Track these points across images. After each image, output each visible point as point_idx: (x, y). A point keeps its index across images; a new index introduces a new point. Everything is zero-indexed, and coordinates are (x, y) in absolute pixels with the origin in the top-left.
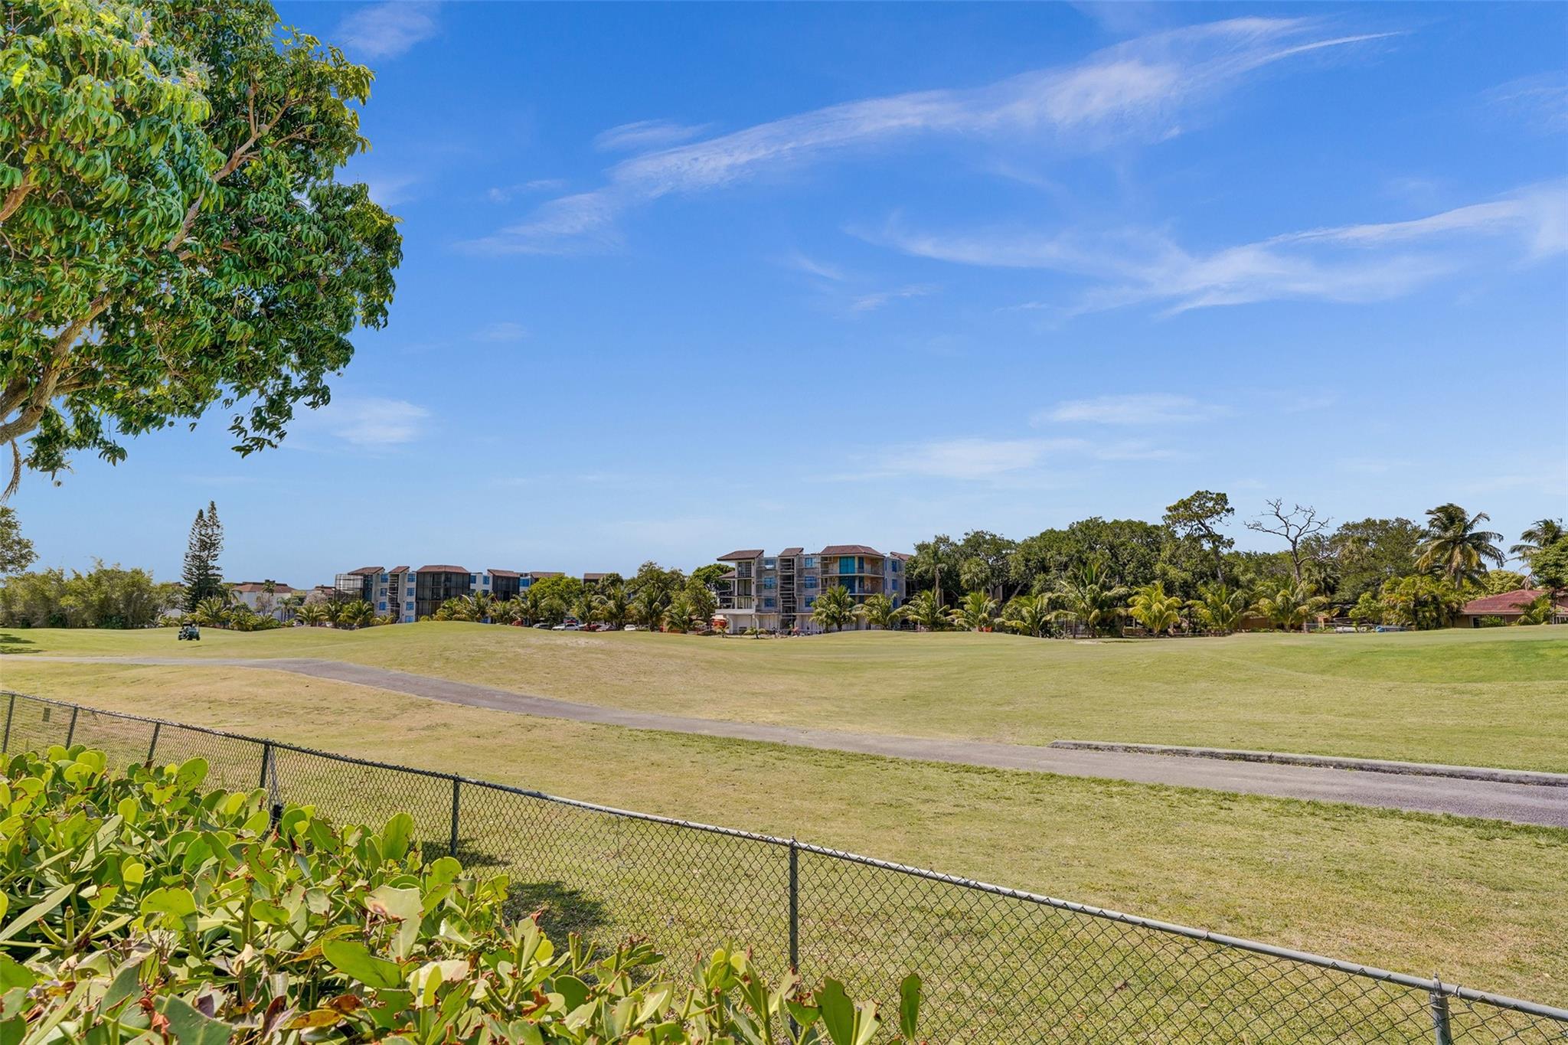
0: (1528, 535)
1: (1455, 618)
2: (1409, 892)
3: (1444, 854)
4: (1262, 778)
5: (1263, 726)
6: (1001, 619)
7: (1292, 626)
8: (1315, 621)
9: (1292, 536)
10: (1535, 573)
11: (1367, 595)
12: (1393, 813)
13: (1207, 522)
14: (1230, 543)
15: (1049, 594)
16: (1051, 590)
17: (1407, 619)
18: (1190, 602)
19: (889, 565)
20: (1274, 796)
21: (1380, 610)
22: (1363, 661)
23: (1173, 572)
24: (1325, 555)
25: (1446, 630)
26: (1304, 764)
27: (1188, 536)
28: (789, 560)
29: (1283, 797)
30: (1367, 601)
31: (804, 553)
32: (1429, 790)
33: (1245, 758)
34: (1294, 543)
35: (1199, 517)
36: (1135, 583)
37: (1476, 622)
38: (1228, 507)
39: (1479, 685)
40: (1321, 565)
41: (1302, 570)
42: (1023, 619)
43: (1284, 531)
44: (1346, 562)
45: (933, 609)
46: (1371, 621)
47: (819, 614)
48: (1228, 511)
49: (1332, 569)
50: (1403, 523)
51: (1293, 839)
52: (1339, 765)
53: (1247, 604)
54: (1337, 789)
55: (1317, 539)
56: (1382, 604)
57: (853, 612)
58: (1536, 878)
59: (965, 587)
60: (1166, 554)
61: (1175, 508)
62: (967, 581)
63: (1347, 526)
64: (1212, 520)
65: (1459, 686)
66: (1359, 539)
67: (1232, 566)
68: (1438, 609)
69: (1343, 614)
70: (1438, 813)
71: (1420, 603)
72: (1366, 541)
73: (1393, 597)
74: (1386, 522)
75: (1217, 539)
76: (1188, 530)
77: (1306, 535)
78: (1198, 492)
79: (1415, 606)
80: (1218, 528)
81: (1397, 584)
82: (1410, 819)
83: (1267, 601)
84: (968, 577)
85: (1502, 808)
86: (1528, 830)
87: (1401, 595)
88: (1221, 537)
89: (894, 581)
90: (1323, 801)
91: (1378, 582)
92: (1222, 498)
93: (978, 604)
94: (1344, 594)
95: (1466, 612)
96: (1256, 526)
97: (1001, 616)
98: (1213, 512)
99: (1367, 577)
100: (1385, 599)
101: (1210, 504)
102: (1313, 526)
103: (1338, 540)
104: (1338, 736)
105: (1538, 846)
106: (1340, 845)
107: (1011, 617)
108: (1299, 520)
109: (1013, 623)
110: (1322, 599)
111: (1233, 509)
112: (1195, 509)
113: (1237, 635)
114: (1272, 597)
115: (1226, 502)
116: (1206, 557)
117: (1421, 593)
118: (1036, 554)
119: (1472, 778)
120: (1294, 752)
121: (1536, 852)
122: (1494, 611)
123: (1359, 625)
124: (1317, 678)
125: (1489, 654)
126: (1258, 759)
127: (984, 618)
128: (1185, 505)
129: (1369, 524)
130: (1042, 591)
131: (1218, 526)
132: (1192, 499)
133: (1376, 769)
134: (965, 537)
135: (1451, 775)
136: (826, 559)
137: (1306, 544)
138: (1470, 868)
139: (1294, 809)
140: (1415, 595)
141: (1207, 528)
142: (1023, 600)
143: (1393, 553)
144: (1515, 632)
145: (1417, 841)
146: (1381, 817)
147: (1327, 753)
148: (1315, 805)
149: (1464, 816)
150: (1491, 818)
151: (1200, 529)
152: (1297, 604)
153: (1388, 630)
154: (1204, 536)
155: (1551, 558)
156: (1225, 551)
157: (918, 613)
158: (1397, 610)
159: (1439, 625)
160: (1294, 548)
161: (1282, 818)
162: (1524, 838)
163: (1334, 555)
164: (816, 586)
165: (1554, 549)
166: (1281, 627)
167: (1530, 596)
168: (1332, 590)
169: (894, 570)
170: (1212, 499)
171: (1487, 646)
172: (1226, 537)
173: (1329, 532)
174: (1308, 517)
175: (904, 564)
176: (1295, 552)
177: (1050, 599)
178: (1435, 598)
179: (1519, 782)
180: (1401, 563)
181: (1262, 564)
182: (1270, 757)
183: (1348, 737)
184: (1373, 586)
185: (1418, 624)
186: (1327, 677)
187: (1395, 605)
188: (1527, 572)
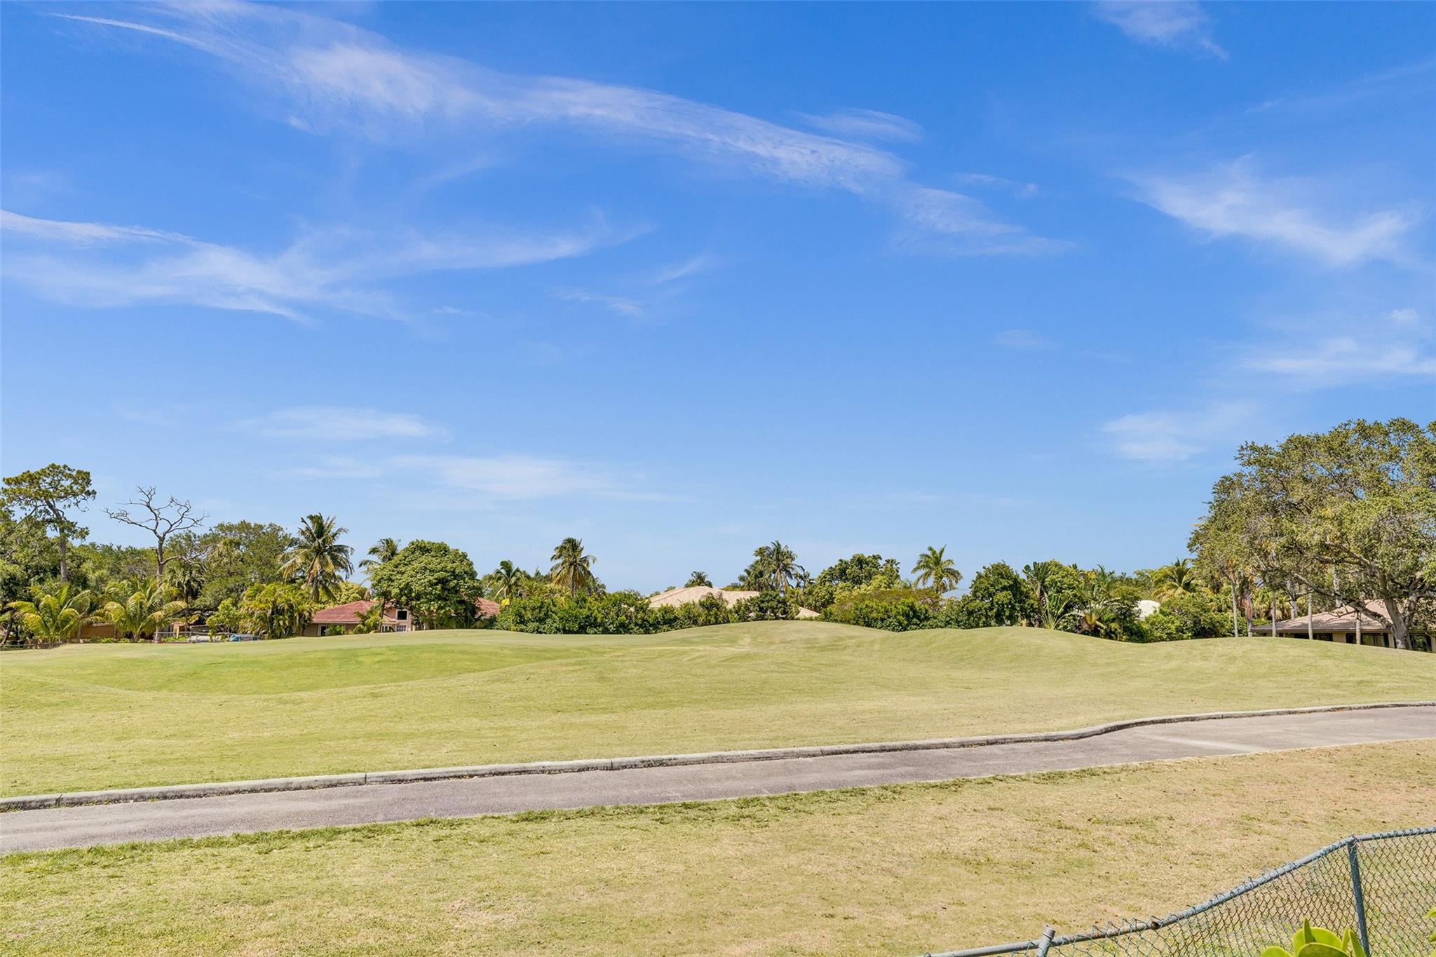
0: (374, 551)
1: (307, 627)
2: (172, 933)
3: (222, 879)
4: (39, 829)
5: (62, 761)
7: (143, 635)
8: (170, 629)
9: (160, 532)
10: (374, 586)
11: (227, 602)
12: (183, 844)
13: (59, 505)
14: (84, 533)
17: (262, 628)
18: (12, 604)
20: (48, 851)
21: (238, 618)
22: (205, 673)
24: (193, 556)
25: (298, 638)
26: (100, 802)
27: (28, 519)
29: (57, 850)
30: (227, 608)
32: (227, 810)
33: (24, 806)
34: (162, 540)
35: (46, 495)
37: (323, 630)
38: (90, 489)
39: (303, 694)
40: (186, 567)
41: (166, 571)
43: (152, 525)
44: (214, 565)
46: (228, 629)
48: (88, 493)
49: (199, 572)
50: (275, 529)
51: (55, 902)
52: (142, 798)
53: (93, 607)
54: (132, 827)
55: (188, 538)
56: (242, 611)
58: (295, 883)
61: (17, 481)
63: (221, 527)
64: (66, 502)
65: (285, 696)
66: (231, 542)
67: (82, 560)
68: (292, 617)
69: (200, 622)
70: (228, 834)
71: (277, 611)
72: (238, 544)
73: (251, 605)
74: (261, 527)
75: (67, 528)
76: (29, 510)
77: (176, 532)
78: (53, 466)
79: (273, 613)
80: (70, 514)
81: (259, 590)
82: (198, 846)
83: (116, 605)
85: (287, 817)
86: (303, 836)
87: (261, 602)
88: (73, 525)
90: (108, 844)
91: (242, 588)
92: (84, 478)
94: (206, 599)
95: (315, 620)
96: (122, 517)
98: (68, 493)
99: (231, 583)
100: (246, 604)
101: (66, 483)
102: (187, 522)
103: (211, 540)
104: (151, 762)
105: (307, 850)
106: (114, 893)
108: (172, 514)
110: (181, 604)
111: (94, 492)
112: (44, 486)
113: (68, 646)
114: (122, 601)
115: (88, 483)
116: (48, 547)
117: (279, 600)
119: (270, 790)
120: (91, 789)
121: (303, 856)
122: (338, 620)
123: (214, 634)
124: (147, 696)
125: (320, 663)
126: (42, 805)
128: (32, 479)
129: (244, 526)
131: (71, 511)
132: (43, 472)
133: (180, 796)
135: (253, 791)
137: (175, 545)
138: (241, 888)
139: (66, 863)
140: (274, 602)
141: (55, 511)
143: (260, 559)
144: (350, 641)
145: (198, 870)
146: (169, 850)
147: (130, 785)
148: (97, 851)
149: (250, 833)
150: (273, 830)
151: (47, 512)
152: (152, 609)
153: (242, 639)
154: (50, 521)
155: (386, 573)
156: (75, 542)
158: (254, 619)
159: (290, 634)
160: (161, 545)
161: (49, 878)
162: (298, 845)
163: (203, 557)
165: (390, 565)
166: (129, 636)
167: (367, 606)
168: (195, 595)
170: (70, 476)
171: (319, 655)
172: (79, 526)
173: (200, 531)
174: (182, 512)
176: (160, 551)
178: (291, 606)
179: (309, 788)
180: (267, 571)
181: (120, 560)
182: (58, 800)
183: (160, 763)
184: (234, 593)
185: (273, 632)
186: (164, 693)
187: (253, 613)
188: (368, 585)
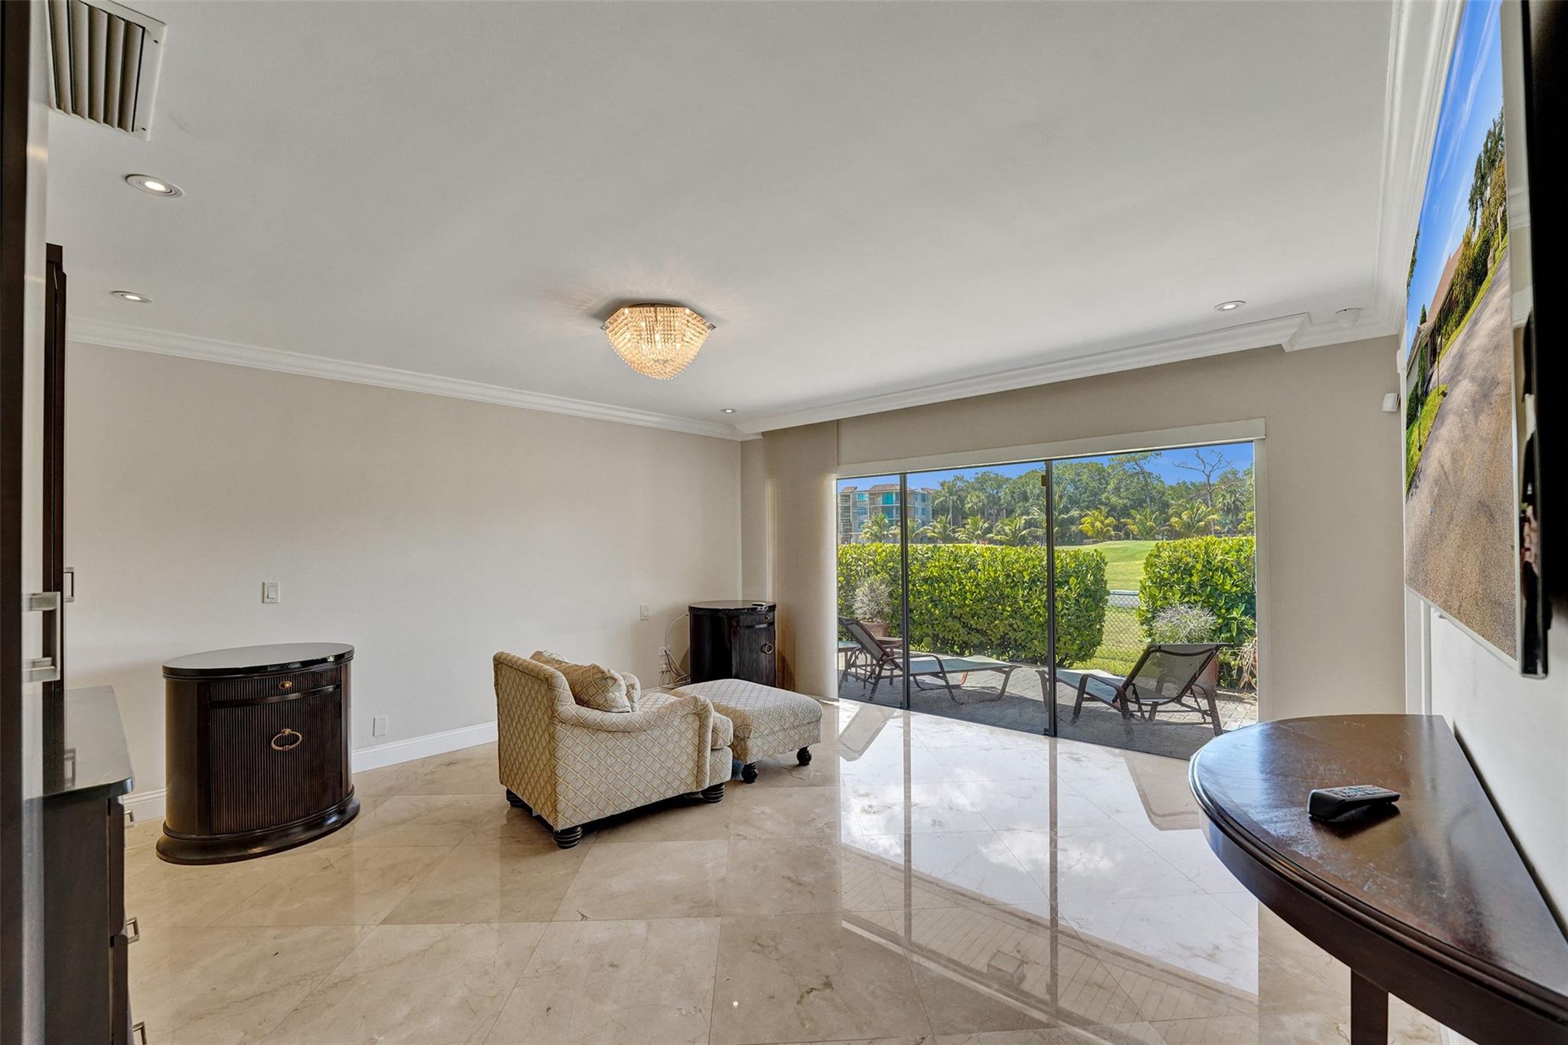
6: (992, 535)
14: (1158, 478)
15: (1025, 517)
16: (1028, 514)
19: (919, 497)
23: (1114, 499)
28: (846, 496)
31: (858, 489)
36: (1088, 508)
42: (1006, 535)
45: (945, 528)
47: (866, 533)
57: (891, 532)
59: (968, 512)
60: (1111, 487)
62: (969, 508)
75: (1148, 475)
84: (970, 505)
88: (1151, 473)
89: (923, 509)
93: (975, 524)
97: (991, 532)
107: (999, 533)
109: (999, 537)
110: (1216, 517)
118: (1019, 488)
127: (979, 534)
130: (1022, 514)
134: (976, 476)
136: (872, 494)
142: (1006, 521)
151: (1135, 468)
156: (1153, 483)
157: (934, 532)
164: (866, 513)
169: (924, 500)
172: (1154, 474)
175: (930, 496)
177: (1025, 519)
